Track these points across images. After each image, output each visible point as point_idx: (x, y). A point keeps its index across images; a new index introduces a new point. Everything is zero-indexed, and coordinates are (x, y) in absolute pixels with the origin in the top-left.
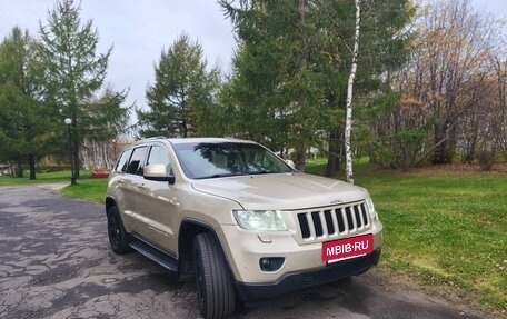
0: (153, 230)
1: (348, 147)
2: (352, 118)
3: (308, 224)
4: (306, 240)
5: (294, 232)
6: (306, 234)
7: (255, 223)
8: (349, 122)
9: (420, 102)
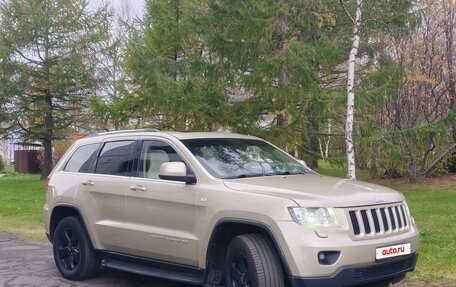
0: (162, 239)
1: (350, 146)
2: (355, 107)
3: (359, 221)
4: (357, 236)
5: (348, 228)
6: (357, 231)
7: (311, 219)
8: (350, 112)
9: (432, 81)
